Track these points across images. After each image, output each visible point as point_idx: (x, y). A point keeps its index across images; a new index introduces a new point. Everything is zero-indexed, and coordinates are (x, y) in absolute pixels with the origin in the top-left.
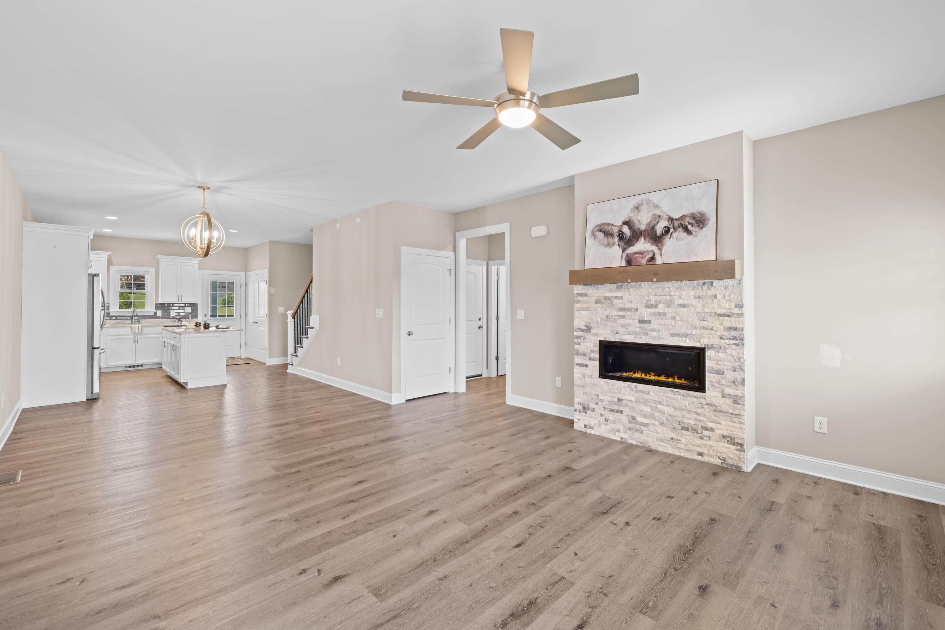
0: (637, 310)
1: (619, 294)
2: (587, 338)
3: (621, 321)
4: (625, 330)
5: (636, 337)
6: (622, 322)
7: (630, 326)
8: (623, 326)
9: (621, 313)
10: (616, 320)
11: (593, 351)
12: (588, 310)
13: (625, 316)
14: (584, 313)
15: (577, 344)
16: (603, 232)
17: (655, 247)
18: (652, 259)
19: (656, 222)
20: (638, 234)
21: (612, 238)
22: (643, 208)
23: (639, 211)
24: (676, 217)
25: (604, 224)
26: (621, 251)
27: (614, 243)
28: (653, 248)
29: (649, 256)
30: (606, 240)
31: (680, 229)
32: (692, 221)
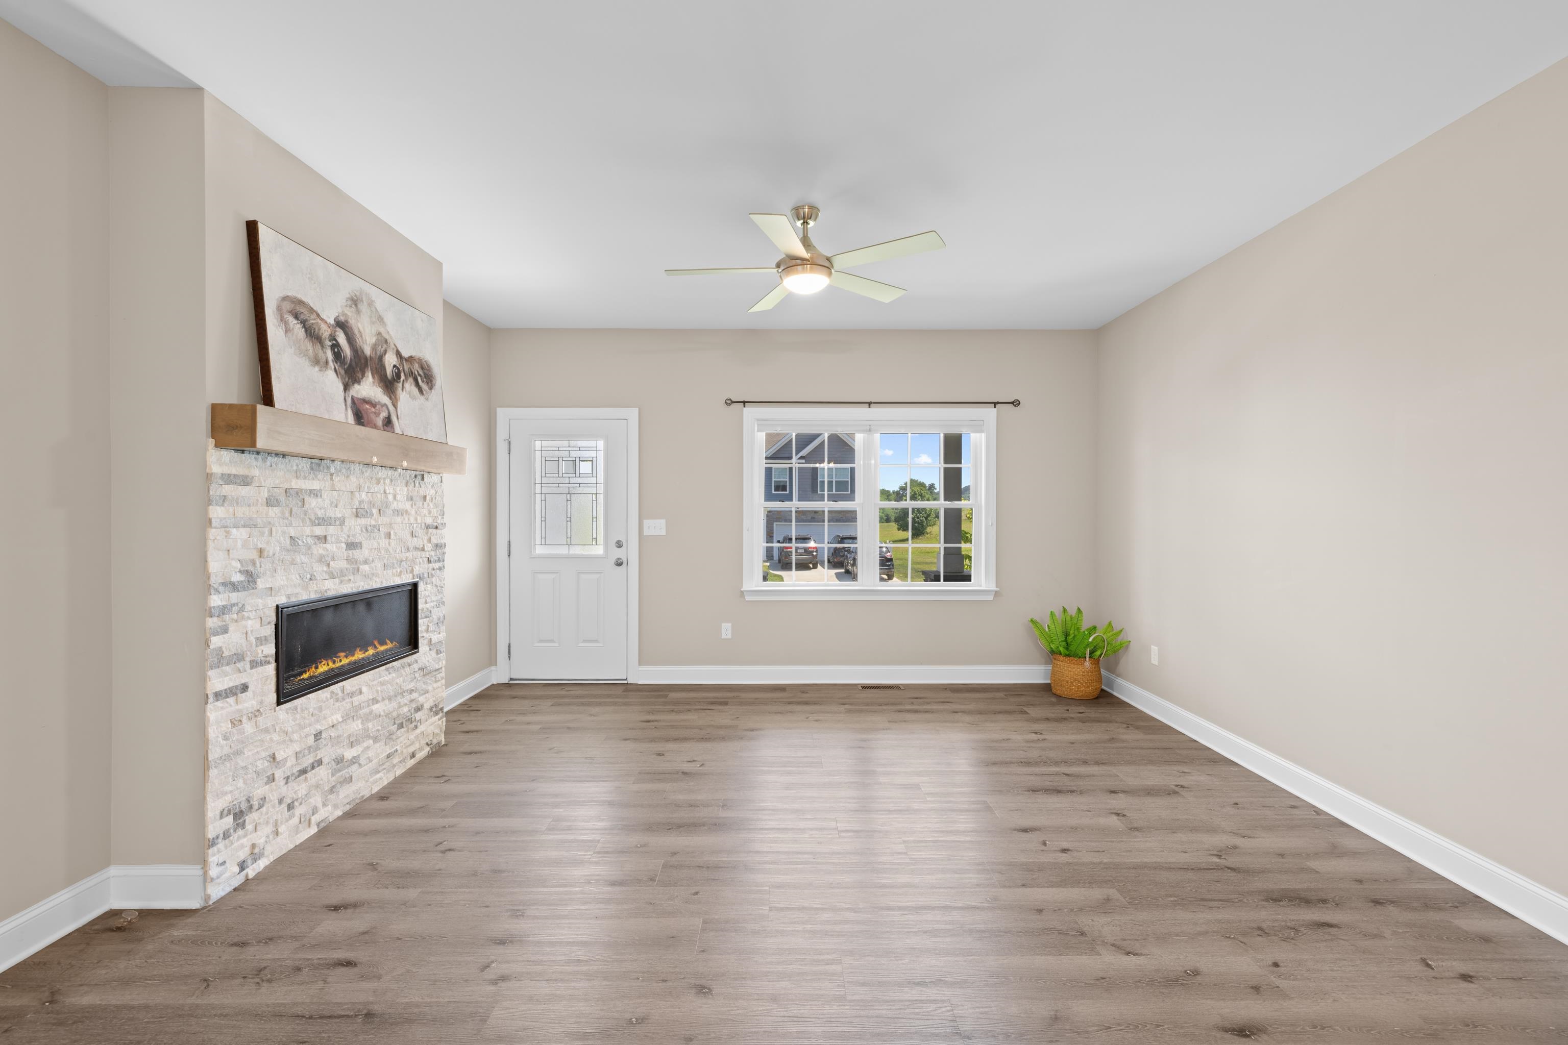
0: (342, 522)
1: (314, 485)
2: (248, 608)
3: (319, 550)
4: (325, 569)
5: (341, 582)
6: (321, 551)
7: (333, 559)
8: (321, 560)
9: (319, 531)
10: (309, 548)
11: (261, 641)
12: (250, 524)
13: (325, 537)
14: (240, 534)
15: (215, 634)
16: (304, 323)
17: (388, 399)
18: (388, 422)
19: (383, 349)
20: (363, 361)
21: (322, 350)
22: (363, 307)
23: (358, 312)
24: (405, 354)
25: (301, 302)
26: (341, 387)
27: (327, 362)
28: (385, 399)
29: (384, 414)
30: (308, 345)
31: (411, 380)
32: (421, 373)
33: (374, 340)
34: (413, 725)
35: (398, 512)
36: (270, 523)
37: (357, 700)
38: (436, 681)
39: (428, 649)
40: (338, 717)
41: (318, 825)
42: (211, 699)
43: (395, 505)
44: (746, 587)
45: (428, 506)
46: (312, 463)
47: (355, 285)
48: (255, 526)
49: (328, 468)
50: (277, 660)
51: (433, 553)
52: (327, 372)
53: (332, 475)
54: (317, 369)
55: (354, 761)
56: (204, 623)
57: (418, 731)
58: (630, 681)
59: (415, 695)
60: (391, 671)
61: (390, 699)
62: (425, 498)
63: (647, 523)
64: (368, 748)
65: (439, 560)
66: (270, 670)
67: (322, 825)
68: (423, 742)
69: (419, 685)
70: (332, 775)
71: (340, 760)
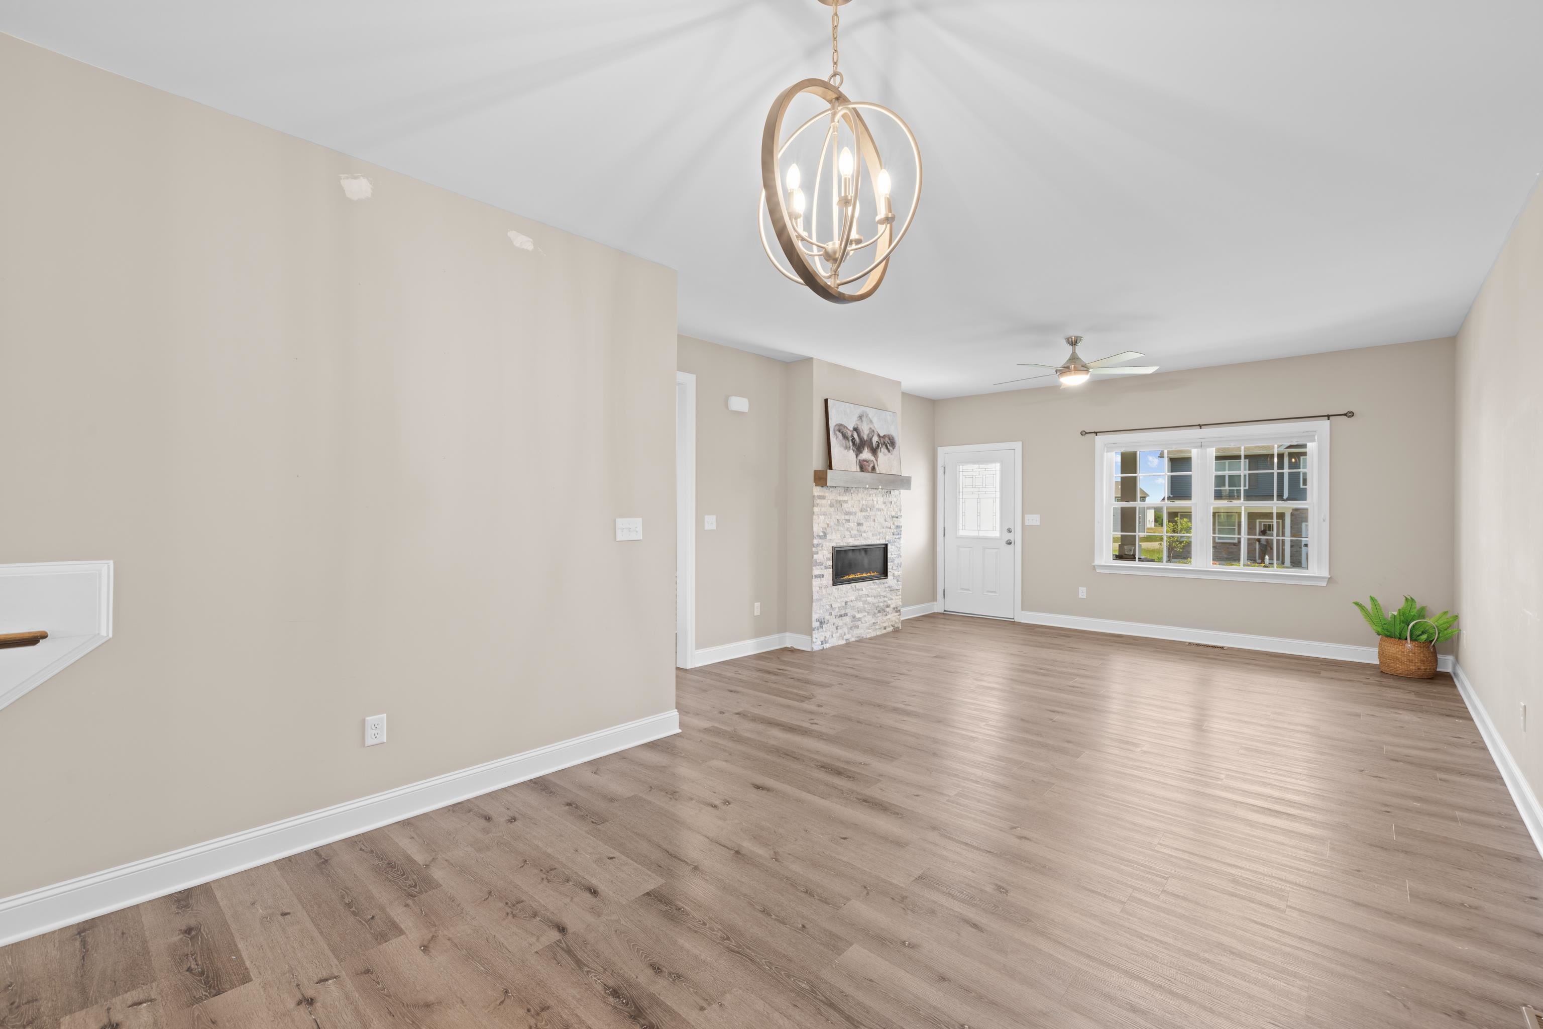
0: (856, 514)
1: (845, 498)
2: (824, 546)
3: (847, 525)
4: (849, 533)
5: (855, 540)
6: (848, 526)
7: (852, 529)
8: (848, 529)
9: (847, 517)
10: (844, 524)
11: (828, 559)
12: (825, 514)
13: (849, 520)
14: (822, 517)
15: (815, 554)
16: (842, 433)
17: (874, 458)
18: (872, 468)
19: (872, 436)
20: (864, 443)
21: (848, 443)
22: (864, 419)
23: (862, 421)
24: (882, 435)
25: (842, 425)
26: (854, 456)
27: (849, 447)
28: (872, 458)
29: (871, 465)
30: (844, 442)
31: (884, 446)
32: (889, 442)
33: (868, 432)
34: (885, 613)
35: (879, 510)
36: (831, 514)
37: (861, 593)
38: (897, 596)
39: (893, 578)
40: (853, 598)
41: (846, 640)
42: (814, 577)
43: (877, 506)
45: (893, 506)
46: (847, 490)
47: (859, 410)
48: (827, 515)
49: (851, 490)
50: (833, 568)
51: (895, 530)
53: (852, 493)
55: (859, 619)
56: (812, 549)
57: (888, 617)
59: (886, 599)
60: (874, 584)
61: (875, 597)
62: (891, 502)
63: (1026, 516)
64: (865, 616)
65: (898, 534)
66: (830, 571)
67: (848, 641)
68: (890, 624)
69: (888, 595)
70: (852, 622)
71: (854, 617)
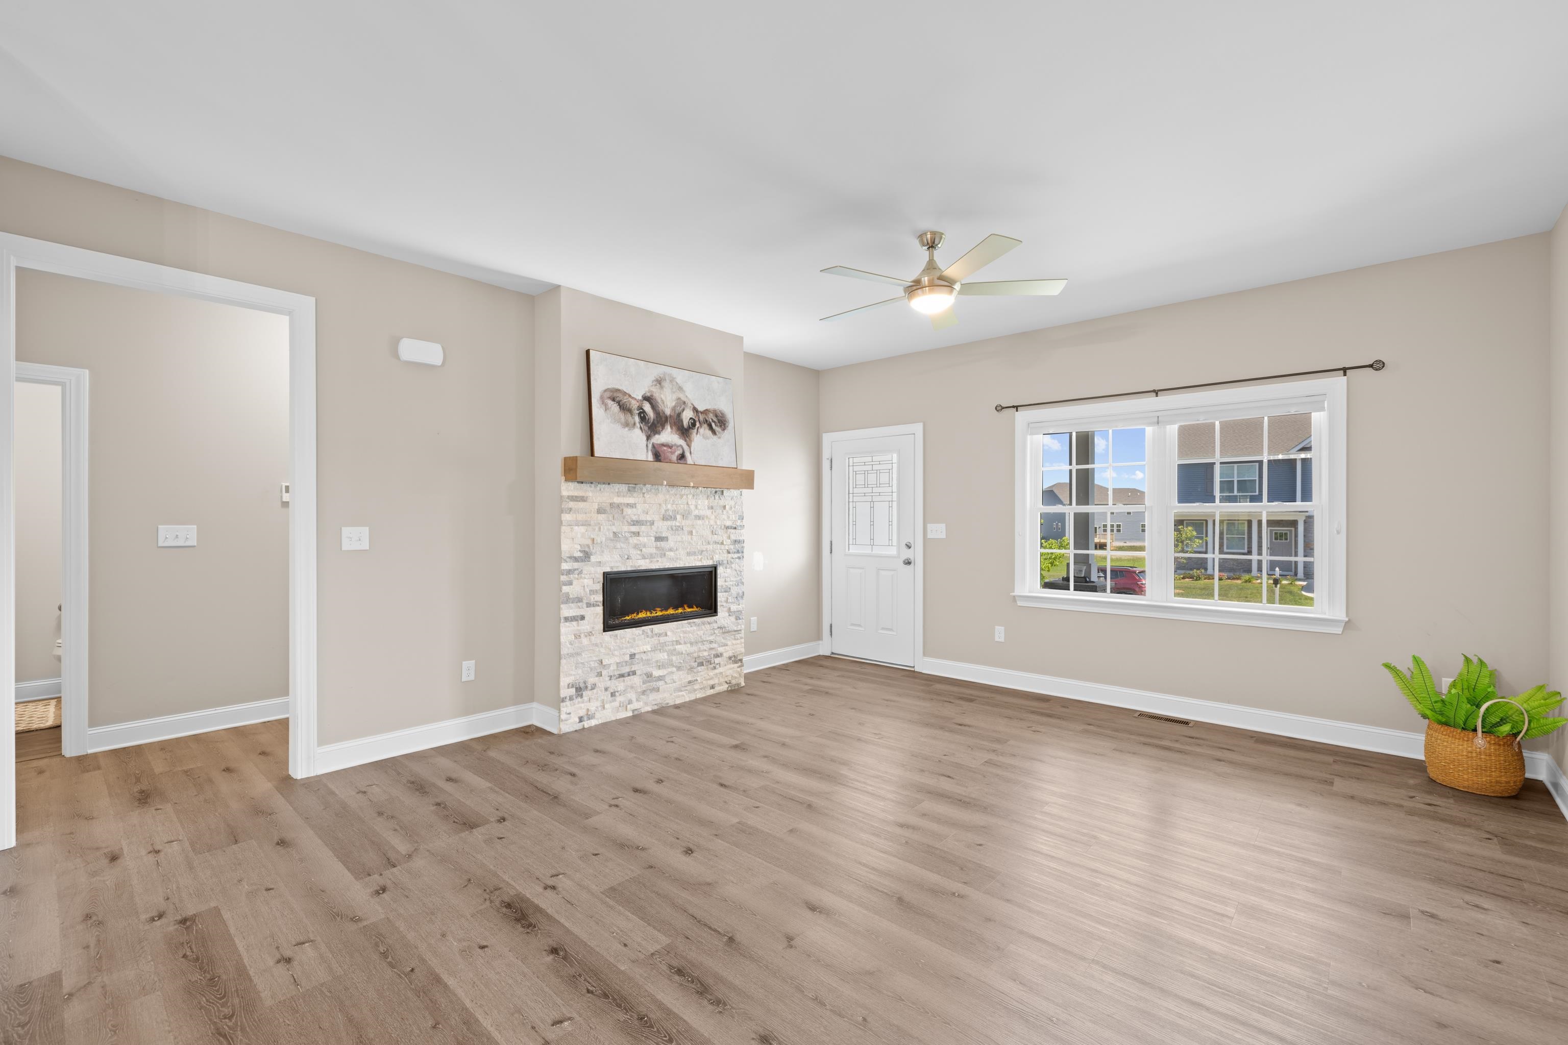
0: (652, 523)
1: (631, 500)
2: (585, 572)
3: (634, 540)
4: (639, 552)
5: (651, 562)
7: (645, 546)
8: (636, 547)
9: (634, 529)
10: (627, 539)
11: (593, 592)
12: (586, 524)
13: (639, 532)
14: (579, 530)
15: (565, 584)
16: (619, 403)
17: (684, 441)
18: (682, 457)
19: (681, 409)
20: (663, 419)
21: (631, 416)
22: (666, 384)
23: (662, 387)
24: (701, 409)
25: (618, 390)
26: (645, 438)
27: (635, 424)
28: (681, 442)
29: (679, 452)
30: (622, 416)
31: (705, 426)
32: (715, 419)
33: (674, 404)
34: (712, 666)
35: (698, 517)
36: (599, 524)
37: (662, 639)
38: (735, 639)
39: (727, 614)
40: (648, 648)
41: (633, 711)
42: (562, 620)
43: (696, 512)
44: (1018, 592)
45: (727, 512)
46: (629, 487)
47: (657, 371)
48: (590, 525)
49: (641, 489)
50: (603, 605)
51: (732, 547)
52: (634, 430)
53: (644, 493)
54: (627, 429)
55: (660, 678)
56: (560, 578)
57: (717, 671)
58: (917, 669)
59: (714, 645)
60: (692, 625)
61: (691, 644)
62: (724, 507)
63: (929, 526)
64: (672, 673)
65: (738, 552)
66: (600, 610)
67: (636, 713)
68: (722, 680)
69: (718, 639)
70: (644, 683)
71: (649, 675)
